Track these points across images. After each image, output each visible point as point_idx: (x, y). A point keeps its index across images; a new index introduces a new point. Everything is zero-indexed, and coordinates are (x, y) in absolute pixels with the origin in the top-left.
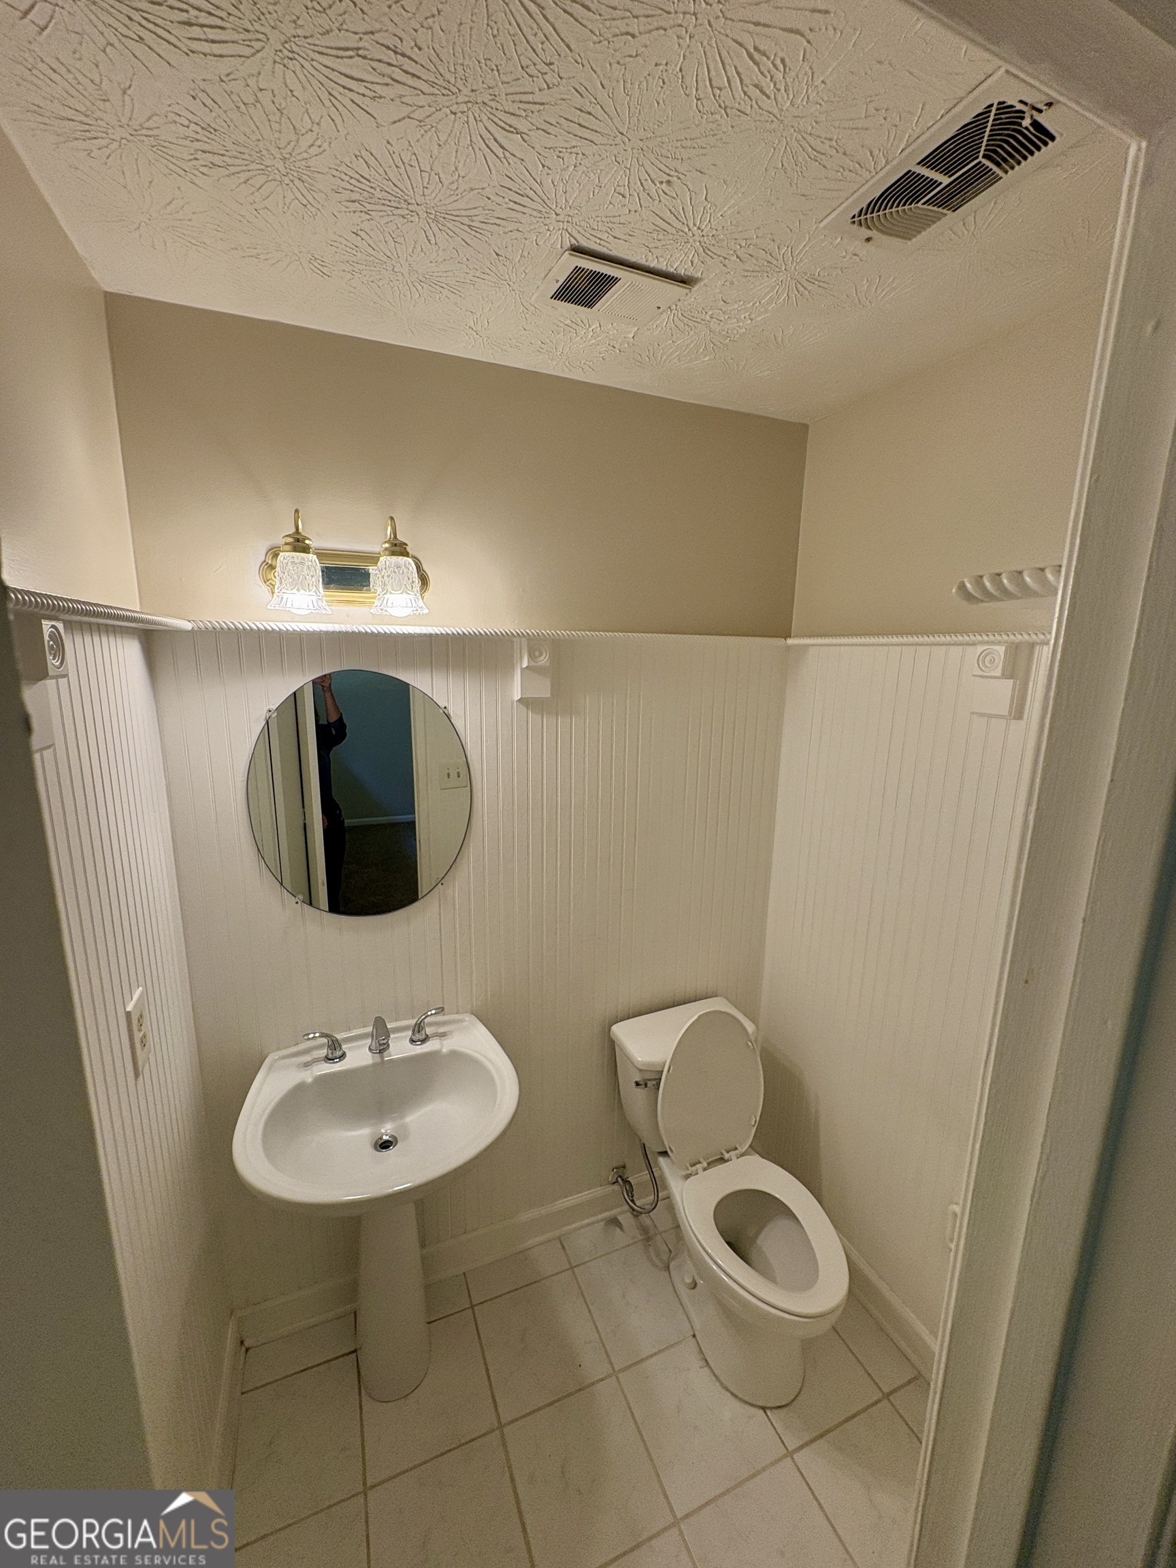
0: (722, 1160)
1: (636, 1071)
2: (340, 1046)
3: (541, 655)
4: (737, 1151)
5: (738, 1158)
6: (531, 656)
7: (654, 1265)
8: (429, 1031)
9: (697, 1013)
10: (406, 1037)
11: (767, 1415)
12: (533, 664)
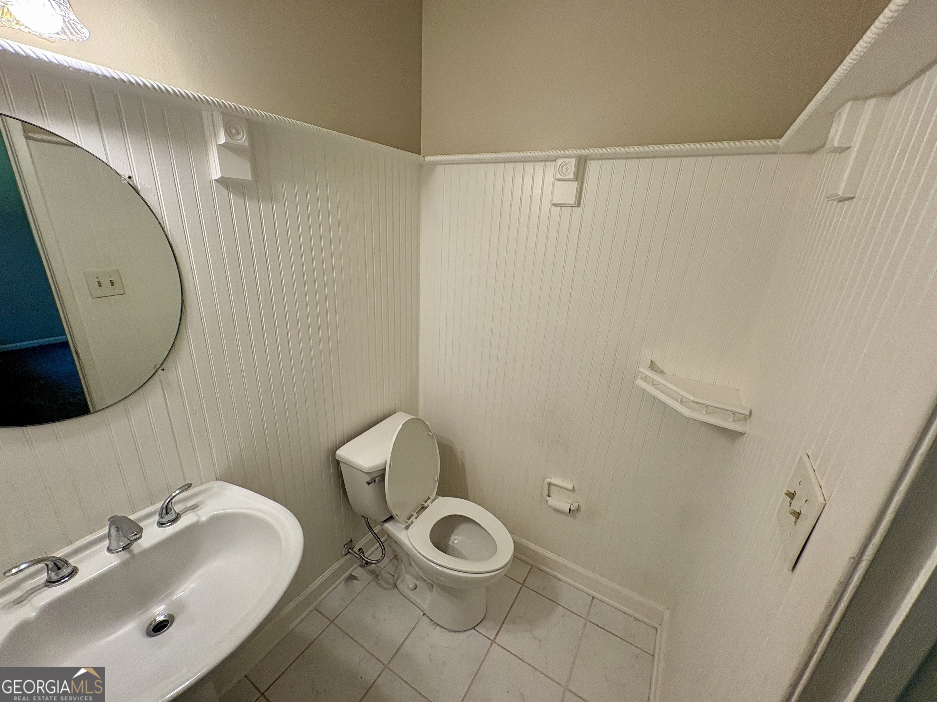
0: (424, 508)
1: (365, 474)
2: (66, 563)
3: (238, 134)
4: (430, 500)
5: (432, 503)
6: (228, 132)
7: (385, 589)
8: (178, 508)
9: (401, 423)
10: (154, 522)
11: (477, 631)
12: (230, 141)
